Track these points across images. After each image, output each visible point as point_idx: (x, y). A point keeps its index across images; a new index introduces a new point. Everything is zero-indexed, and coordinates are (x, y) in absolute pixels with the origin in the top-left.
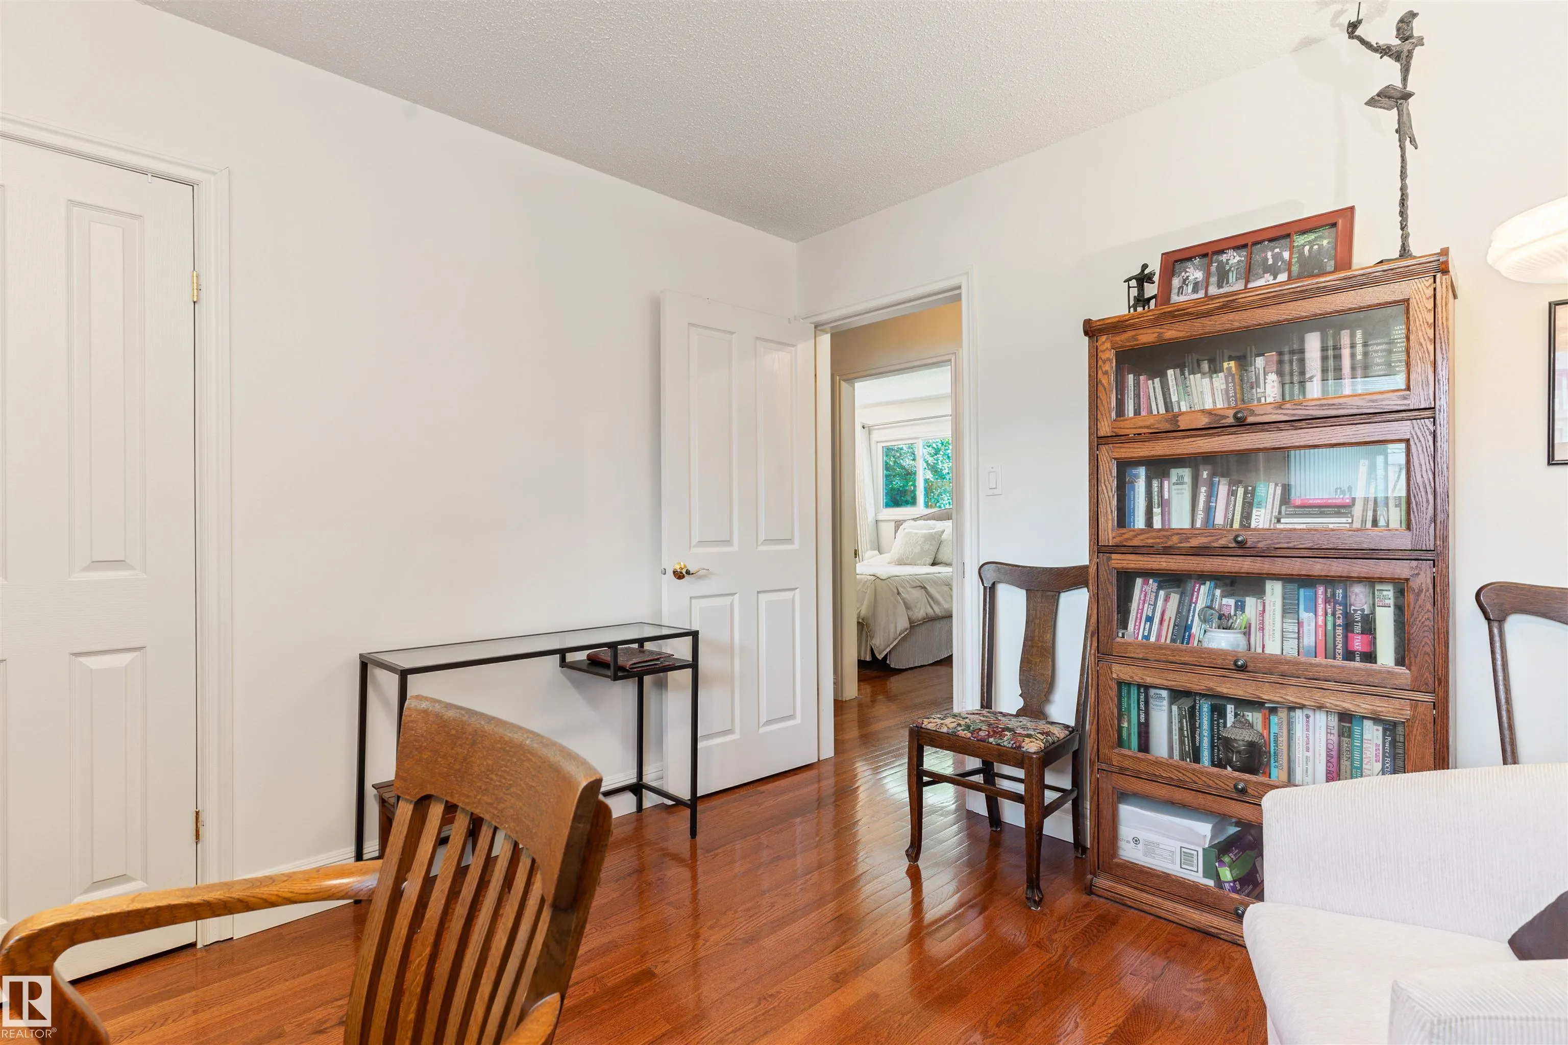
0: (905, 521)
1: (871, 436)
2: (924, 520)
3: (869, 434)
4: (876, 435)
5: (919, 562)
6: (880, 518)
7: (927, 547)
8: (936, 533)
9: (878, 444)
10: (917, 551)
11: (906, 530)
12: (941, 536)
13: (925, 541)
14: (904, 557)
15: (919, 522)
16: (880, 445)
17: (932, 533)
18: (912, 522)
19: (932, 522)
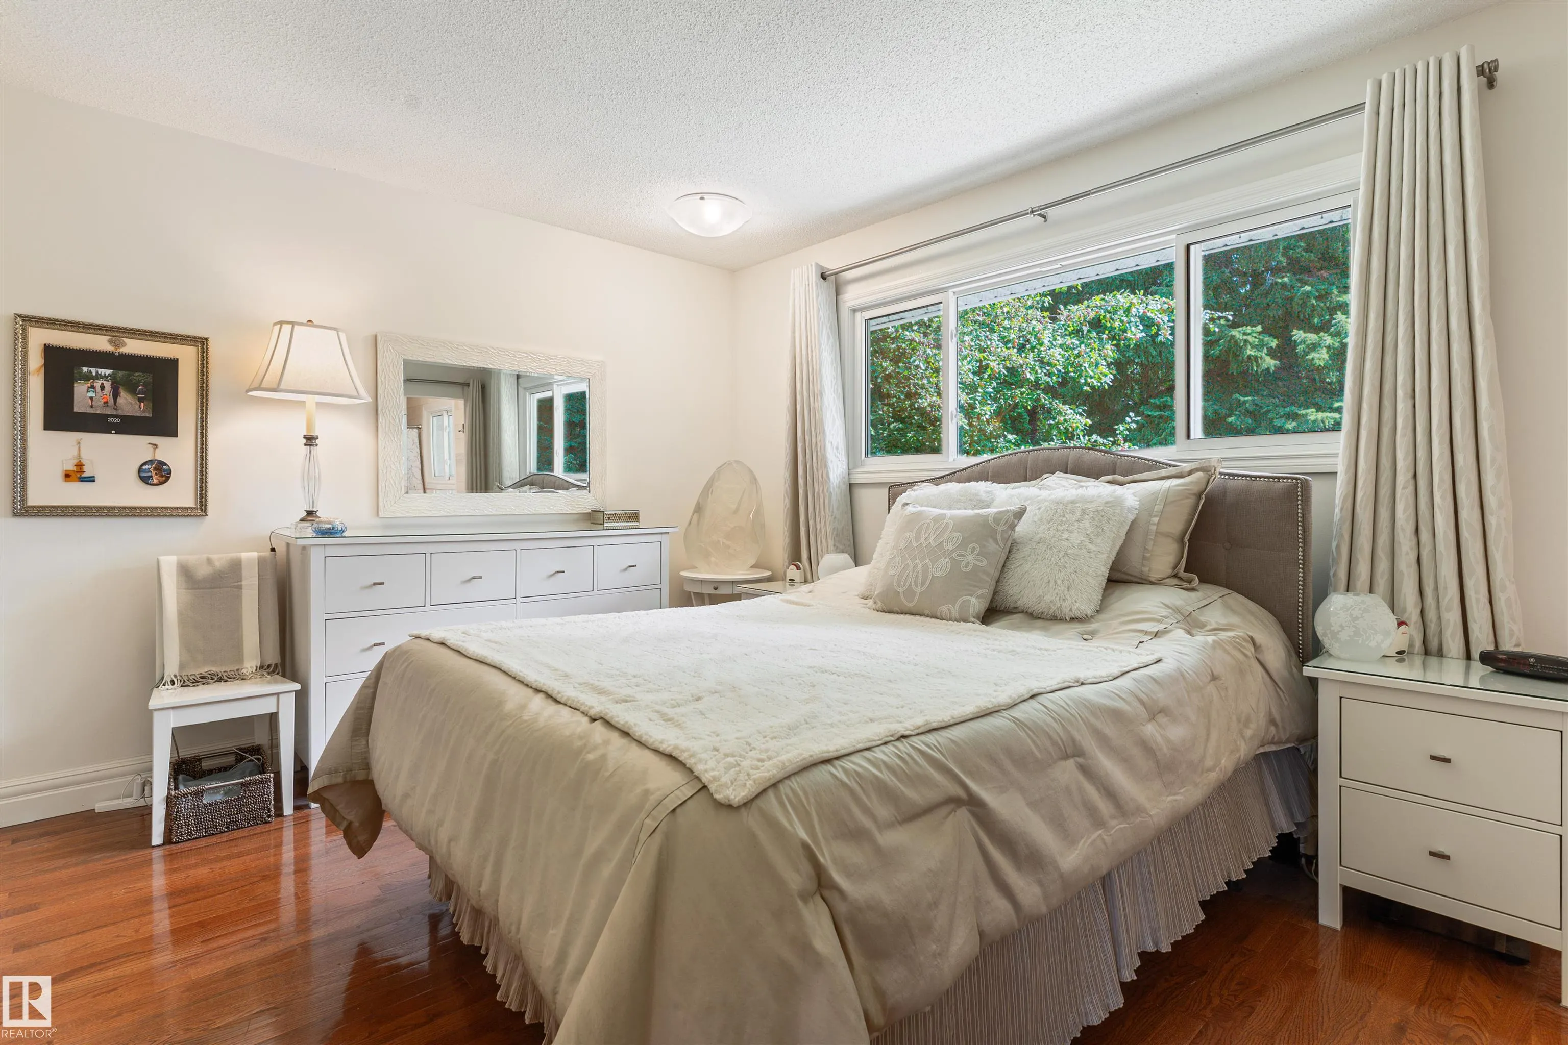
0: (912, 484)
1: (840, 297)
2: (960, 482)
3: (837, 293)
4: (853, 296)
5: (944, 609)
6: (859, 478)
7: (971, 559)
8: (997, 518)
9: (858, 315)
10: (939, 574)
11: (910, 509)
12: (1013, 527)
13: (963, 545)
14: (901, 590)
15: (943, 487)
16: (860, 318)
17: (986, 517)
18: (929, 490)
19: (982, 487)
